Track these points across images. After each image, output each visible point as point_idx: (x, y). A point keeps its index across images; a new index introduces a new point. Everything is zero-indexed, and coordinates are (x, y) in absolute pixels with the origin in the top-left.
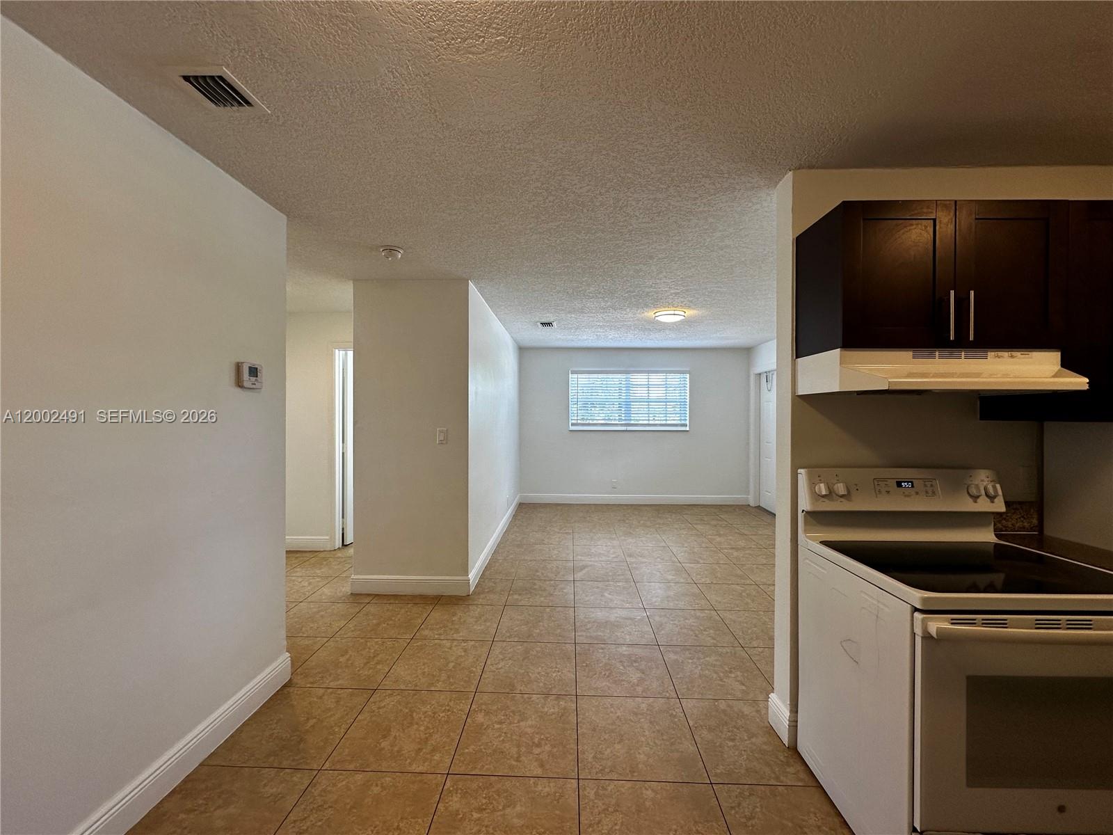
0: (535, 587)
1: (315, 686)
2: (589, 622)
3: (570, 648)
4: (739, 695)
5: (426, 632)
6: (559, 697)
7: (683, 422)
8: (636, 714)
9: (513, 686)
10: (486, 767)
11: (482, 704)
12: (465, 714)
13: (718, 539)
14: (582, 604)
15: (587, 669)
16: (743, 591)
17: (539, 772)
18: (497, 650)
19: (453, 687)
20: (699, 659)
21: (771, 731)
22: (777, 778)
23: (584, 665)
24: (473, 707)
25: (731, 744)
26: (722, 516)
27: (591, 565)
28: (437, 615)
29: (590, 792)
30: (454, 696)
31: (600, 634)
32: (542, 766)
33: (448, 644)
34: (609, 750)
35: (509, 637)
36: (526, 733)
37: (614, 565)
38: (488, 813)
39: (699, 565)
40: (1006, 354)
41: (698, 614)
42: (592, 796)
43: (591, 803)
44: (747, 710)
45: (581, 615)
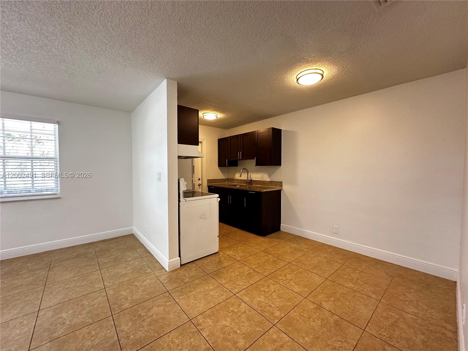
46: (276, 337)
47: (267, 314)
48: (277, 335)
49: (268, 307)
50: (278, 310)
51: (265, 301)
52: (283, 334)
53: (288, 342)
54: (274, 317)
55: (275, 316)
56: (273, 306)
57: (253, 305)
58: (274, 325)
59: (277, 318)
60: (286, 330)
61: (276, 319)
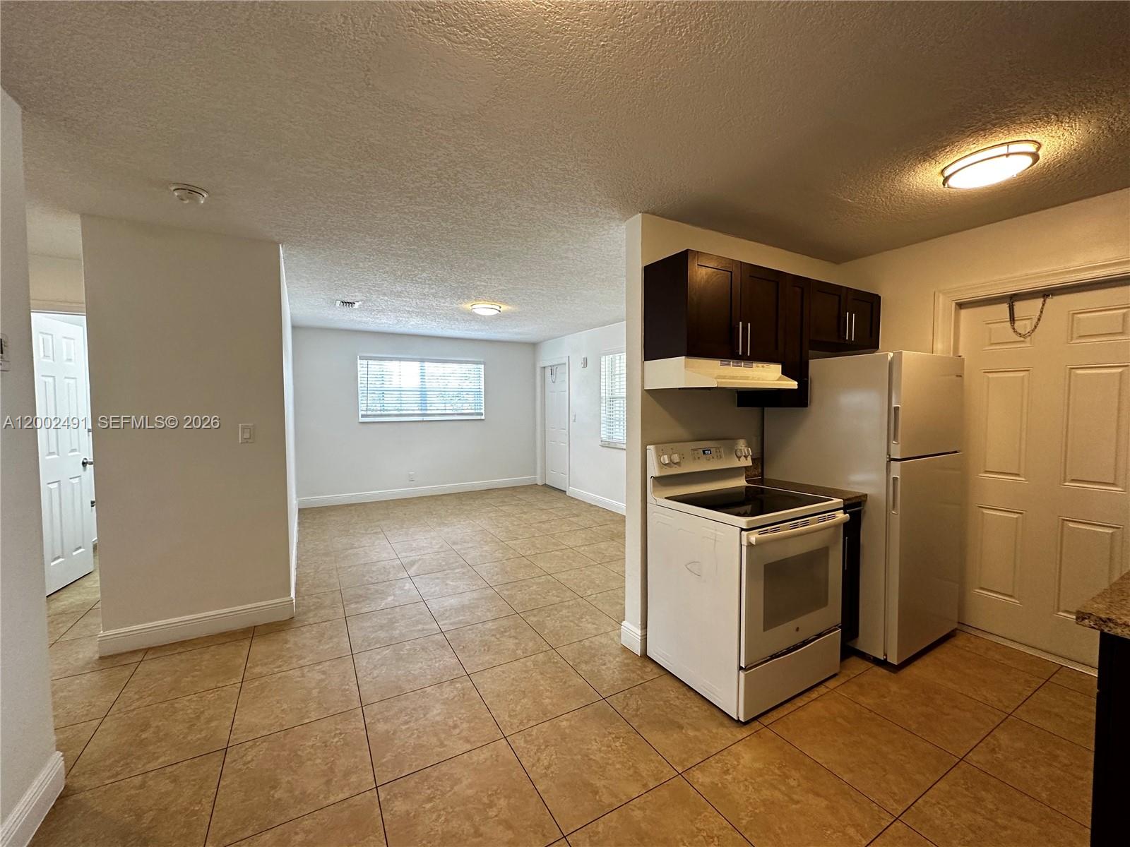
0: (369, 592)
1: (120, 777)
2: (446, 611)
3: (440, 637)
4: (594, 632)
5: (257, 670)
6: (452, 681)
7: (478, 411)
8: (526, 672)
9: (400, 687)
10: (414, 764)
11: (375, 715)
12: (362, 730)
13: (525, 516)
14: (430, 596)
15: (466, 650)
16: (563, 555)
17: (469, 747)
18: (362, 662)
19: (331, 712)
20: (554, 615)
21: (625, 650)
22: (642, 678)
23: (461, 647)
24: (368, 720)
25: (604, 667)
26: (520, 497)
27: (420, 559)
28: (260, 648)
29: (520, 742)
30: (339, 719)
31: (461, 618)
32: (468, 741)
33: (297, 673)
34: (519, 707)
35: (369, 646)
36: (437, 723)
37: (443, 555)
38: (439, 798)
39: (520, 541)
40: (760, 365)
41: (537, 580)
42: (523, 744)
43: (526, 751)
44: (604, 640)
45: (434, 606)
46: (352, 780)
47: (412, 784)
48: (353, 782)
49: (429, 792)
50: (408, 813)
51: (450, 794)
52: (347, 795)
53: (324, 798)
54: (395, 795)
55: (396, 798)
56: (428, 806)
57: (453, 765)
58: (377, 787)
59: (390, 800)
60: (350, 806)
61: (389, 797)
